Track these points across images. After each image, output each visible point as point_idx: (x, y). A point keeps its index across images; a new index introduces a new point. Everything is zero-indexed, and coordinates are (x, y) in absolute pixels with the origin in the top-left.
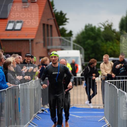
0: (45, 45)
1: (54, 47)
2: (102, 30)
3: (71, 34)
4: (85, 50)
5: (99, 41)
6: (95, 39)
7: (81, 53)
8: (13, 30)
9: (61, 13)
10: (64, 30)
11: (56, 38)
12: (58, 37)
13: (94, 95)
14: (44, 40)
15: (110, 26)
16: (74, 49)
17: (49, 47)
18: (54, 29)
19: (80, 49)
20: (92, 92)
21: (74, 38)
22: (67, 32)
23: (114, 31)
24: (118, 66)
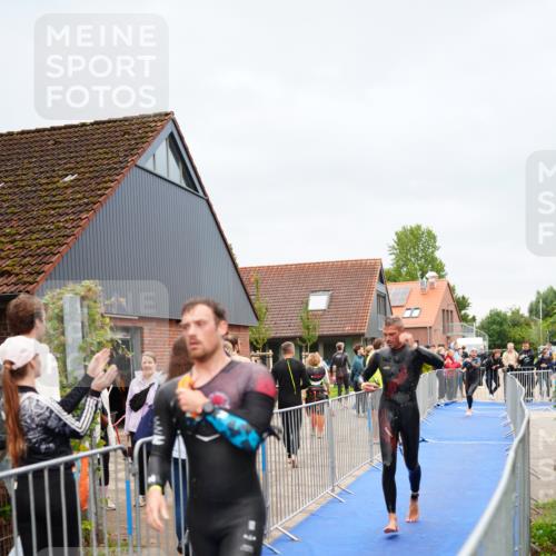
0: (444, 332)
1: (454, 333)
2: (509, 314)
3: (474, 319)
4: (490, 336)
5: (505, 327)
6: (501, 324)
7: (484, 340)
8: (411, 317)
9: (463, 298)
10: (466, 316)
11: (457, 324)
12: (459, 323)
13: (496, 388)
14: (444, 327)
15: (518, 311)
16: (477, 336)
17: (449, 334)
18: (455, 314)
19: (484, 336)
20: (494, 385)
21: (478, 323)
22: (470, 317)
23: (522, 316)
24: (523, 356)
